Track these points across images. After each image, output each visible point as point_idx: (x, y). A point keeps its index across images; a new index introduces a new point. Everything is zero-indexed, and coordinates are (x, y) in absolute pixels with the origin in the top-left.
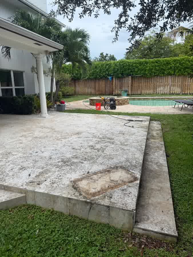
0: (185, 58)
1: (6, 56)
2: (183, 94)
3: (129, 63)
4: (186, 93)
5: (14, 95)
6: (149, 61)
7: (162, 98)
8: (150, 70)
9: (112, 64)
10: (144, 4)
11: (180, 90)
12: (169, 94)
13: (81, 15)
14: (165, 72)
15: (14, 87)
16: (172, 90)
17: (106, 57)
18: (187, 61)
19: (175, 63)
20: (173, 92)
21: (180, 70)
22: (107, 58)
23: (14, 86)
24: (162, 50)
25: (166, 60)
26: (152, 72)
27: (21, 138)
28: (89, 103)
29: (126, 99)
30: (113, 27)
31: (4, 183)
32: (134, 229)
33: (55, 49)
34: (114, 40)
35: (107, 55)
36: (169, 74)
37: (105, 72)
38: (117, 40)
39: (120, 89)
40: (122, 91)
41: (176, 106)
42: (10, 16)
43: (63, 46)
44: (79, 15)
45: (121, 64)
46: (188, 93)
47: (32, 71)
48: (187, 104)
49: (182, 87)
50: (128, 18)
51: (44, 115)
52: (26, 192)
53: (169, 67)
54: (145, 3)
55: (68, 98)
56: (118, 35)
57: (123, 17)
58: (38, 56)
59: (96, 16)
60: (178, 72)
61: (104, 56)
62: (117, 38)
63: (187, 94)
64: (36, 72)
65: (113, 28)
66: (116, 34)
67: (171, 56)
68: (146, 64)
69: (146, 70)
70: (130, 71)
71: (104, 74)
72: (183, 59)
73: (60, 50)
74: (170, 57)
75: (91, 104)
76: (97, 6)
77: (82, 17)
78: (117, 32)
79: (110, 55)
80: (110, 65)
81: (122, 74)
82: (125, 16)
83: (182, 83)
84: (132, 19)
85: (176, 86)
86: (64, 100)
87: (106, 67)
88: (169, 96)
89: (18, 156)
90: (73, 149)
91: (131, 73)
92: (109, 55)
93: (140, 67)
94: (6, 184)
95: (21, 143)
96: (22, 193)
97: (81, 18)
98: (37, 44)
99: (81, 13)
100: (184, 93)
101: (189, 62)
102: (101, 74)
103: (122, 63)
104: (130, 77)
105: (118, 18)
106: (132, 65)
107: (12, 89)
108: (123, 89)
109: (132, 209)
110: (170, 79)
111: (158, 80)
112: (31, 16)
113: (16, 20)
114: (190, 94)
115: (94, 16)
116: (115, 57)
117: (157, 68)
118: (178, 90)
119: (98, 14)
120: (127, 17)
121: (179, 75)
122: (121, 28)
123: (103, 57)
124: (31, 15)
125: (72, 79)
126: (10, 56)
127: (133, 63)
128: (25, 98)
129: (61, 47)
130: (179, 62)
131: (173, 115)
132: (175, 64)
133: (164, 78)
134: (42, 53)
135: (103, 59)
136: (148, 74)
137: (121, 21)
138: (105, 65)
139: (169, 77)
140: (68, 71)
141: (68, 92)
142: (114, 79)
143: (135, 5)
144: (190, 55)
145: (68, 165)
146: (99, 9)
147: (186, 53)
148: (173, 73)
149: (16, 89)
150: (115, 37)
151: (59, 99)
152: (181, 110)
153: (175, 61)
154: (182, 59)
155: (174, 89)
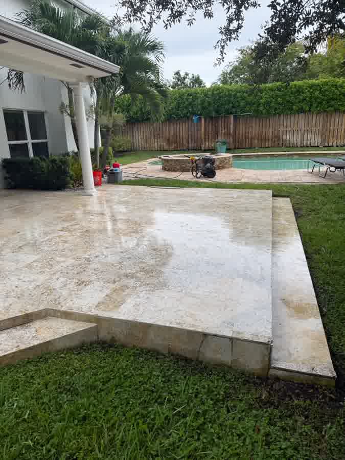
0: (329, 82)
1: (17, 85)
2: (325, 146)
3: (229, 91)
4: (330, 144)
5: (31, 155)
6: (266, 87)
7: (289, 155)
8: (267, 103)
9: (198, 93)
10: (277, 6)
11: (320, 140)
12: (301, 147)
13: (166, 23)
14: (294, 107)
15: (29, 141)
16: (305, 138)
17: (184, 78)
18: (333, 87)
19: (311, 90)
20: (308, 144)
21: (320, 103)
22: (187, 80)
23: (30, 138)
24: (288, 66)
25: (295, 85)
26: (270, 107)
27: (61, 233)
28: (160, 167)
29: (227, 158)
30: (218, 40)
31: (59, 306)
32: (270, 370)
33: (104, 73)
34: (217, 62)
35: (187, 74)
36: (301, 111)
37: (186, 108)
38: (223, 61)
39: (213, 140)
40: (217, 142)
41: (316, 169)
42: (18, 11)
43: (119, 67)
44: (163, 23)
45: (215, 92)
46: (335, 144)
47: (62, 112)
48: (335, 167)
49: (324, 135)
50: (242, 23)
51: (89, 191)
52: (97, 319)
53: (301, 97)
54: (279, 4)
55: (122, 156)
56: (225, 54)
57: (234, 21)
58: (77, 86)
59: (190, 23)
60: (317, 107)
61: (182, 76)
62: (223, 58)
63: (332, 146)
64: (69, 112)
65: (218, 42)
66: (221, 51)
67: (305, 78)
68: (259, 94)
69: (260, 104)
70: (231, 105)
71: (185, 111)
72: (326, 84)
73: (114, 75)
74: (303, 79)
75: (164, 169)
76: (191, 6)
77: (169, 27)
78: (223, 47)
79: (193, 74)
80: (195, 96)
81: (217, 112)
82: (238, 20)
83: (323, 125)
84: (261, 36)
85: (313, 132)
86: (118, 161)
87: (187, 99)
88: (301, 151)
89: (68, 263)
90: (155, 250)
91: (234, 110)
92: (190, 76)
93: (249, 99)
94: (63, 309)
95: (66, 242)
96: (91, 322)
97: (166, 28)
98: (76, 66)
99: (168, 21)
100: (326, 144)
101: (337, 88)
102: (180, 113)
103: (218, 91)
104: (232, 117)
105: (225, 23)
106: (235, 95)
107: (26, 145)
108: (219, 138)
109: (267, 341)
110: (302, 120)
111: (281, 122)
112: (58, 11)
113: (32, 19)
114: (337, 146)
115: (187, 22)
116: (201, 78)
117: (279, 99)
118: (316, 140)
119: (194, 19)
120: (240, 22)
121: (319, 113)
122: (230, 41)
123: (180, 79)
124: (58, 9)
125: (127, 121)
126: (23, 86)
127: (237, 91)
128: (54, 161)
129: (116, 69)
130: (319, 88)
131: (312, 186)
132: (312, 92)
133: (292, 118)
134: (82, 81)
135: (179, 83)
136: (264, 111)
137: (231, 28)
138: (186, 95)
139: (302, 115)
140: (120, 107)
141: (120, 146)
142: (203, 120)
143: (258, 3)
144: (338, 76)
145: (153, 276)
146: (196, 9)
147: (332, 71)
148: (307, 109)
149: (33, 144)
150: (220, 57)
151: (109, 161)
152: (324, 178)
153: (311, 86)
154: (324, 82)
155: (309, 138)
